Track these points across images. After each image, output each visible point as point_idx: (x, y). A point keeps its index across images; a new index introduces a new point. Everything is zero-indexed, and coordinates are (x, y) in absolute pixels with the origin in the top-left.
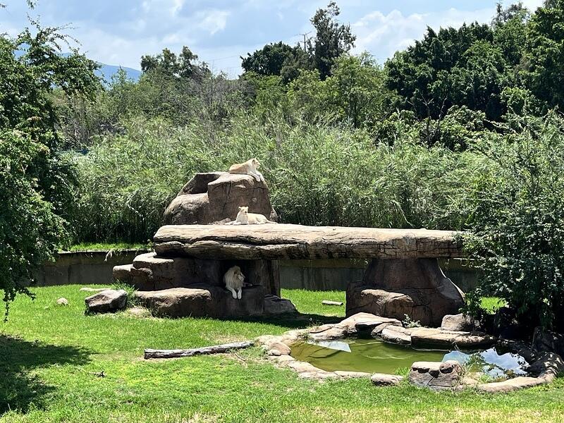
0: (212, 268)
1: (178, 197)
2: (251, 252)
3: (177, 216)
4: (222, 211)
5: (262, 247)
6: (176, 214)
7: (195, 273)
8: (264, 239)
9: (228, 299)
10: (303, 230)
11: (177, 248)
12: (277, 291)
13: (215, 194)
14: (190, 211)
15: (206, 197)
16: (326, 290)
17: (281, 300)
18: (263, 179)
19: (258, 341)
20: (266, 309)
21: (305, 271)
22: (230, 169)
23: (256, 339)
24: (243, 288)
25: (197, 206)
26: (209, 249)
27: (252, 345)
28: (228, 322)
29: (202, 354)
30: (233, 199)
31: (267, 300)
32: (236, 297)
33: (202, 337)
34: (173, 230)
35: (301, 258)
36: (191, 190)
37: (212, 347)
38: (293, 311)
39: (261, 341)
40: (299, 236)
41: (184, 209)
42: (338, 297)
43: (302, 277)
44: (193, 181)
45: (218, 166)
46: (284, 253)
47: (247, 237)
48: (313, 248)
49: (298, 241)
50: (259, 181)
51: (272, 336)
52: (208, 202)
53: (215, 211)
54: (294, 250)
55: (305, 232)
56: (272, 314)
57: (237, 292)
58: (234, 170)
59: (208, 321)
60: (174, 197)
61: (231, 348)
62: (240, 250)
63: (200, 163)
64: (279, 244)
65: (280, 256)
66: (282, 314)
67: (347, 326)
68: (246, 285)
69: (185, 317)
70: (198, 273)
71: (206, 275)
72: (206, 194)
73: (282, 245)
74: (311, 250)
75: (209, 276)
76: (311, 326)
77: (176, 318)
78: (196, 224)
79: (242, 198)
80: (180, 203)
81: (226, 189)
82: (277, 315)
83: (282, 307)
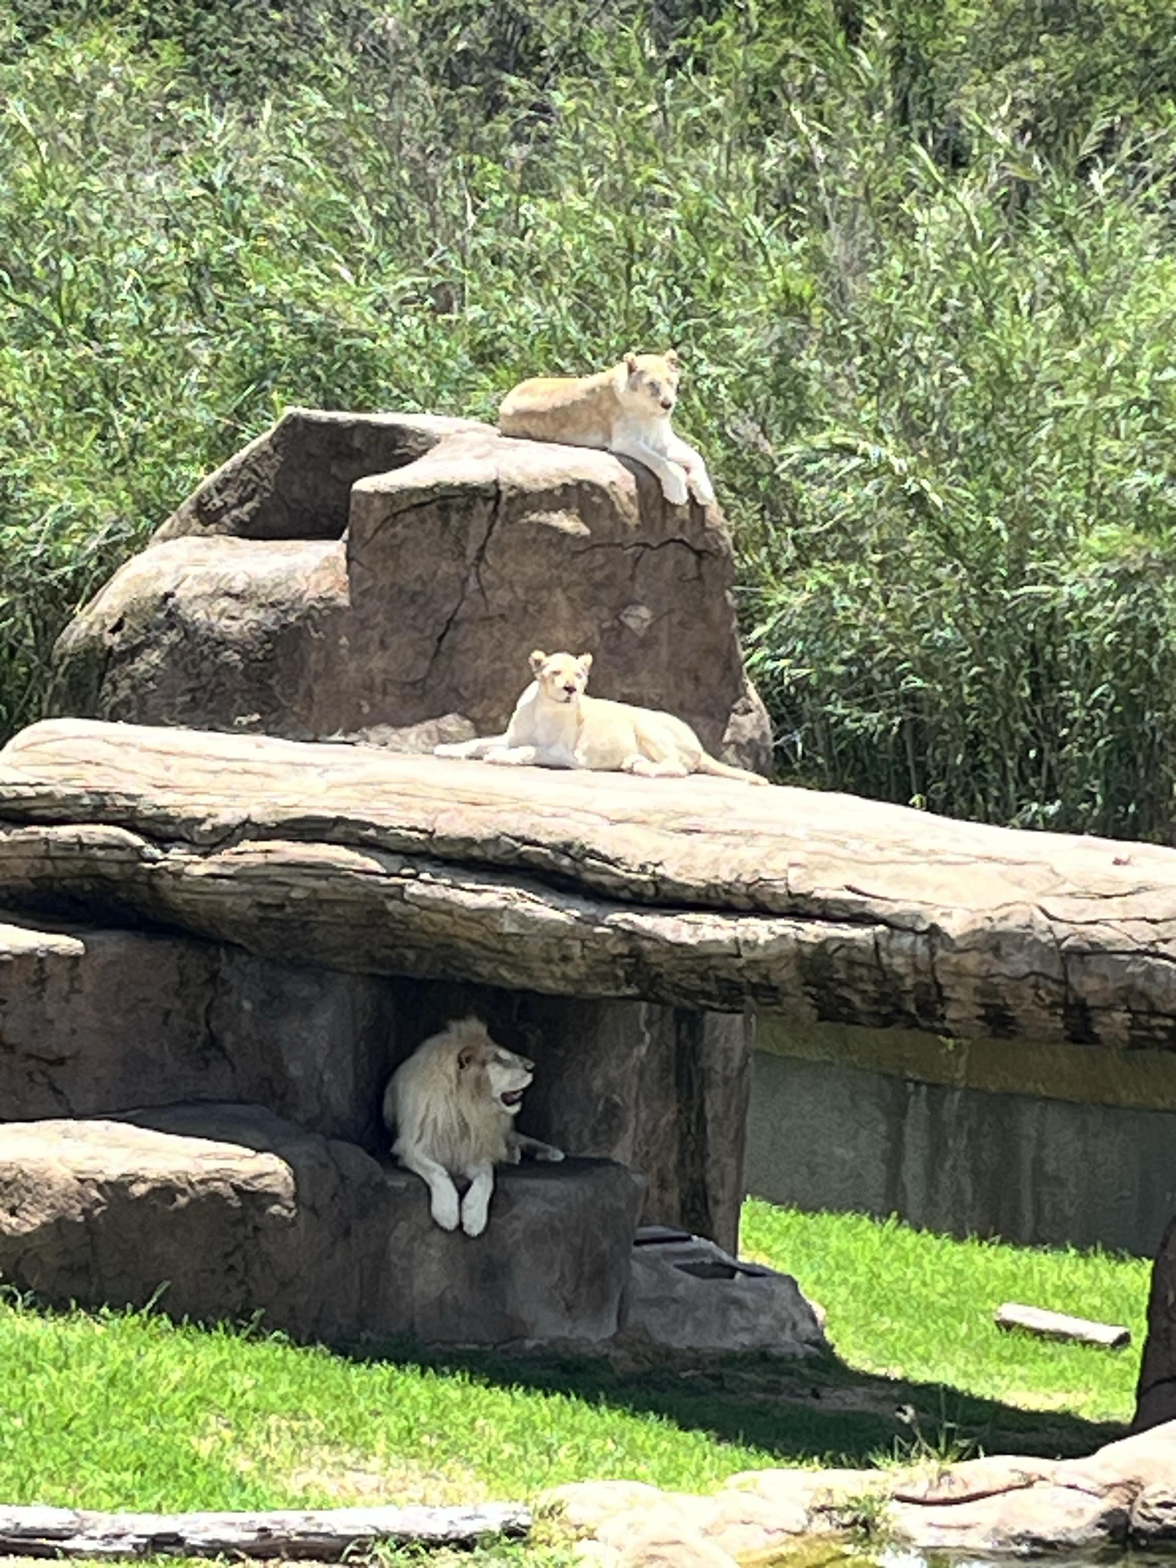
0: (323, 1017)
1: (155, 550)
2: (576, 949)
3: (140, 665)
4: (424, 665)
5: (648, 922)
6: (134, 652)
7: (213, 1041)
8: (668, 871)
9: (402, 1231)
10: (923, 845)
11: (113, 870)
12: (720, 1213)
13: (392, 551)
14: (223, 643)
15: (329, 563)
16: (1037, 1241)
17: (731, 1271)
18: (706, 493)
19: (553, 1511)
20: (632, 1317)
21: (919, 1107)
22: (507, 408)
23: (545, 1498)
24: (500, 1171)
25: (269, 619)
26: (317, 901)
27: (515, 1533)
28: (383, 1371)
29: (193, 1552)
30: (501, 598)
31: (646, 1260)
32: (449, 1221)
33: (204, 1448)
34: (103, 751)
35: (887, 1022)
36: (242, 513)
37: (263, 1519)
38: (801, 1351)
39: (571, 1513)
40: (896, 879)
41: (189, 632)
42: (1106, 1294)
43: (896, 1139)
44: (262, 456)
45: (439, 378)
46: (785, 975)
47: (565, 849)
48: (971, 961)
49: (879, 909)
50: (679, 498)
51: (648, 1491)
52: (344, 600)
53: (378, 663)
54: (851, 963)
55: (934, 859)
56: (669, 1354)
57: (463, 1188)
58: (529, 414)
59: (264, 1350)
60: (138, 543)
61: (384, 1538)
62: (509, 928)
63: (328, 347)
64: (762, 911)
65: (756, 990)
66: (730, 1359)
67: (1133, 1486)
68: (528, 1155)
69: (117, 1307)
70: (229, 1040)
71: (278, 1064)
72: (335, 549)
73: (781, 926)
74: (959, 973)
75: (295, 1070)
76: (905, 1458)
77: (61, 1308)
78: (251, 729)
79: (559, 597)
80: (165, 586)
81: (463, 528)
82: (697, 1359)
83: (735, 1315)
